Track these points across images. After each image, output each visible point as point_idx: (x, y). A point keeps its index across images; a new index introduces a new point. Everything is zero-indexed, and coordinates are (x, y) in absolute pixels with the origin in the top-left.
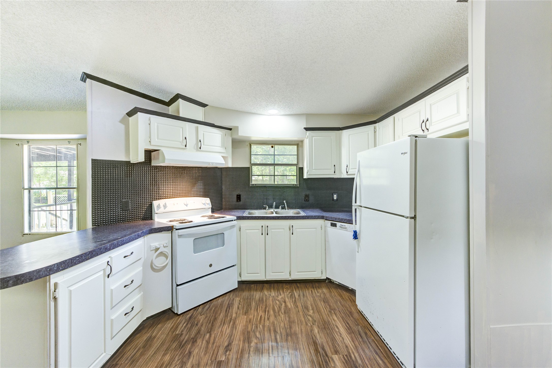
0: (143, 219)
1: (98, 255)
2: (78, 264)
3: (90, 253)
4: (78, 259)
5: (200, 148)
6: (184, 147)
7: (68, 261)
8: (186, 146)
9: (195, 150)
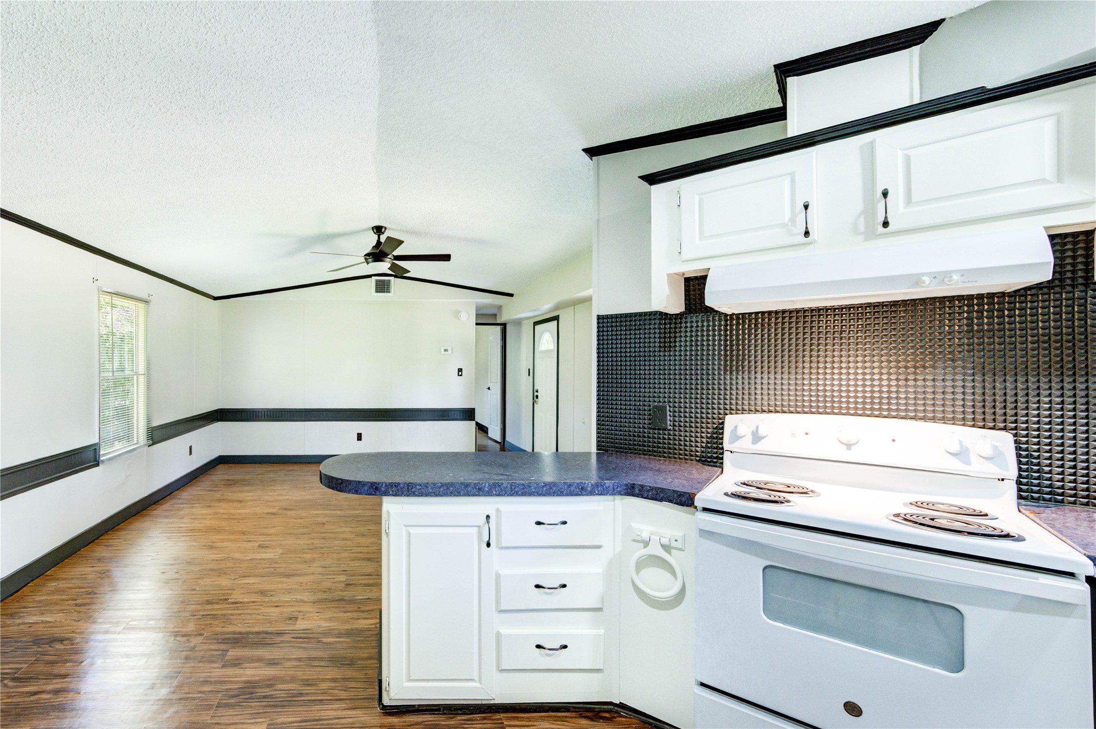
0: (703, 459)
1: (460, 495)
2: (419, 496)
3: (443, 486)
4: (420, 489)
5: (886, 224)
6: (802, 239)
7: (402, 486)
8: (807, 233)
9: (862, 237)
